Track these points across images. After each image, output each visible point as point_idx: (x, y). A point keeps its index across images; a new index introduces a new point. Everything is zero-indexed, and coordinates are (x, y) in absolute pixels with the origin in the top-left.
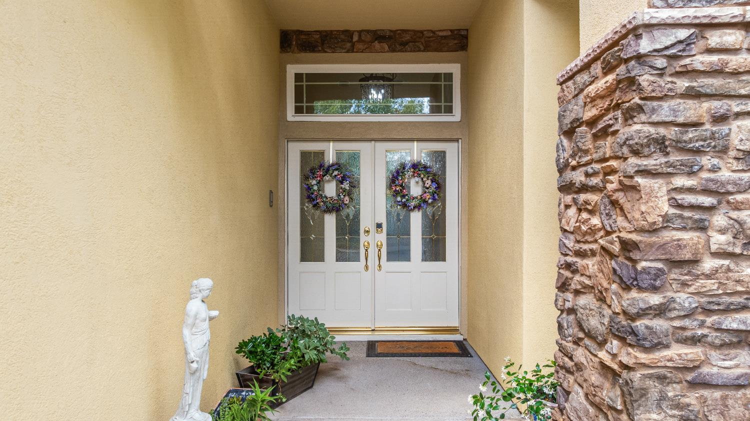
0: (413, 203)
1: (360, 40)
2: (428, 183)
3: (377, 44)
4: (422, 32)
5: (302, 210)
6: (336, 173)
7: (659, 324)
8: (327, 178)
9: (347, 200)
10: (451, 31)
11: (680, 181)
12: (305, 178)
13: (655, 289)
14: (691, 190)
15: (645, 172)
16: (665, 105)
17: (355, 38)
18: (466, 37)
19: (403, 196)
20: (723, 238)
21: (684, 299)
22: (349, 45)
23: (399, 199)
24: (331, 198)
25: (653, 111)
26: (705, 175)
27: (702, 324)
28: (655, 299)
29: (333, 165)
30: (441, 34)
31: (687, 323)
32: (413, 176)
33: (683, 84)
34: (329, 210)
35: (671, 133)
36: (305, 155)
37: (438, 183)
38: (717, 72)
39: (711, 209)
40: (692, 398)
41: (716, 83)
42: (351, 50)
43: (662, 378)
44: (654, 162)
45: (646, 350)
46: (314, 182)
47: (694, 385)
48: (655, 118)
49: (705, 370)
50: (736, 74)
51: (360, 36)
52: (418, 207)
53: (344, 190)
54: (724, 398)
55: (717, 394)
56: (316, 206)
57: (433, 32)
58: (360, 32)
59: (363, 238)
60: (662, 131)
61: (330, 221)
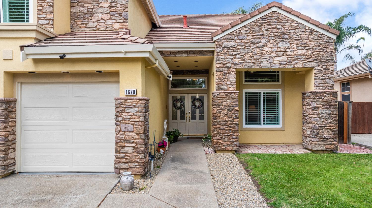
0: (197, 107)
1: (185, 72)
2: (200, 103)
3: (189, 73)
4: (198, 70)
5: (172, 109)
6: (180, 101)
7: (216, 123)
8: (178, 102)
9: (182, 107)
10: (205, 70)
11: (218, 108)
12: (173, 102)
13: (215, 120)
14: (219, 109)
15: (214, 108)
16: (216, 101)
17: (184, 72)
18: (208, 71)
19: (195, 106)
20: (222, 114)
21: (218, 121)
22: (183, 73)
23: (194, 106)
24: (179, 106)
25: (215, 101)
26: (220, 108)
27: (220, 123)
28: (215, 121)
29: (179, 99)
30: (203, 70)
31: (219, 123)
32: (197, 101)
33: (218, 98)
34: (178, 109)
35: (217, 104)
36: (173, 97)
37: (202, 103)
38: (222, 97)
39: (221, 111)
40: (219, 131)
41: (221, 98)
42: (183, 74)
43: (216, 129)
44: (215, 107)
45: (215, 126)
46: (175, 103)
47: (220, 129)
48: (215, 102)
49: (221, 128)
50: (223, 98)
51: (185, 71)
52: (198, 108)
53: (182, 105)
54: (223, 131)
55: (222, 130)
56: (176, 108)
57: (201, 70)
58: (185, 70)
59: (186, 115)
60: (216, 103)
61: (179, 111)
